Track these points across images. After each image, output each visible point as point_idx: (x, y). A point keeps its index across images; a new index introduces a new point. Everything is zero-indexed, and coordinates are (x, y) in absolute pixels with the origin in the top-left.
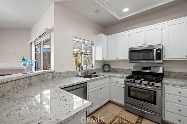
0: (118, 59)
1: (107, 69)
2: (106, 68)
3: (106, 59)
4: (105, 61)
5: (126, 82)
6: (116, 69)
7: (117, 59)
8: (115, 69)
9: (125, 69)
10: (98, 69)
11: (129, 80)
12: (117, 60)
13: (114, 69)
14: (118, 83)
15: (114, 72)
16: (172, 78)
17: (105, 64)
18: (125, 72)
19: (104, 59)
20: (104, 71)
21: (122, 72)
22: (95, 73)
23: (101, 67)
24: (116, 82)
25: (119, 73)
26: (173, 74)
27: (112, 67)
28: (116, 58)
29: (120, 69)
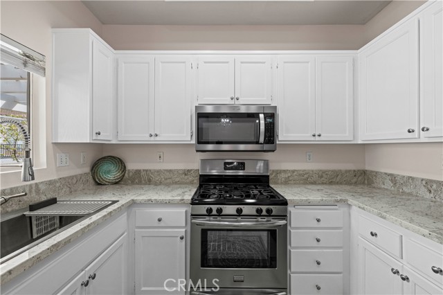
0: (157, 138)
1: (111, 173)
2: (109, 172)
3: (108, 137)
4: (101, 146)
5: (194, 216)
6: (147, 171)
7: (152, 138)
8: (143, 173)
9: (178, 171)
10: (72, 177)
11: (202, 209)
12: (153, 140)
13: (138, 172)
14: (162, 224)
15: (140, 183)
16: (282, 183)
17: (104, 158)
18: (177, 180)
19: (99, 137)
20: (99, 184)
21: (168, 181)
22: (53, 201)
23: (87, 170)
24: (156, 223)
25: (156, 184)
26: (283, 176)
27: (131, 166)
28: (151, 136)
29: (159, 172)
